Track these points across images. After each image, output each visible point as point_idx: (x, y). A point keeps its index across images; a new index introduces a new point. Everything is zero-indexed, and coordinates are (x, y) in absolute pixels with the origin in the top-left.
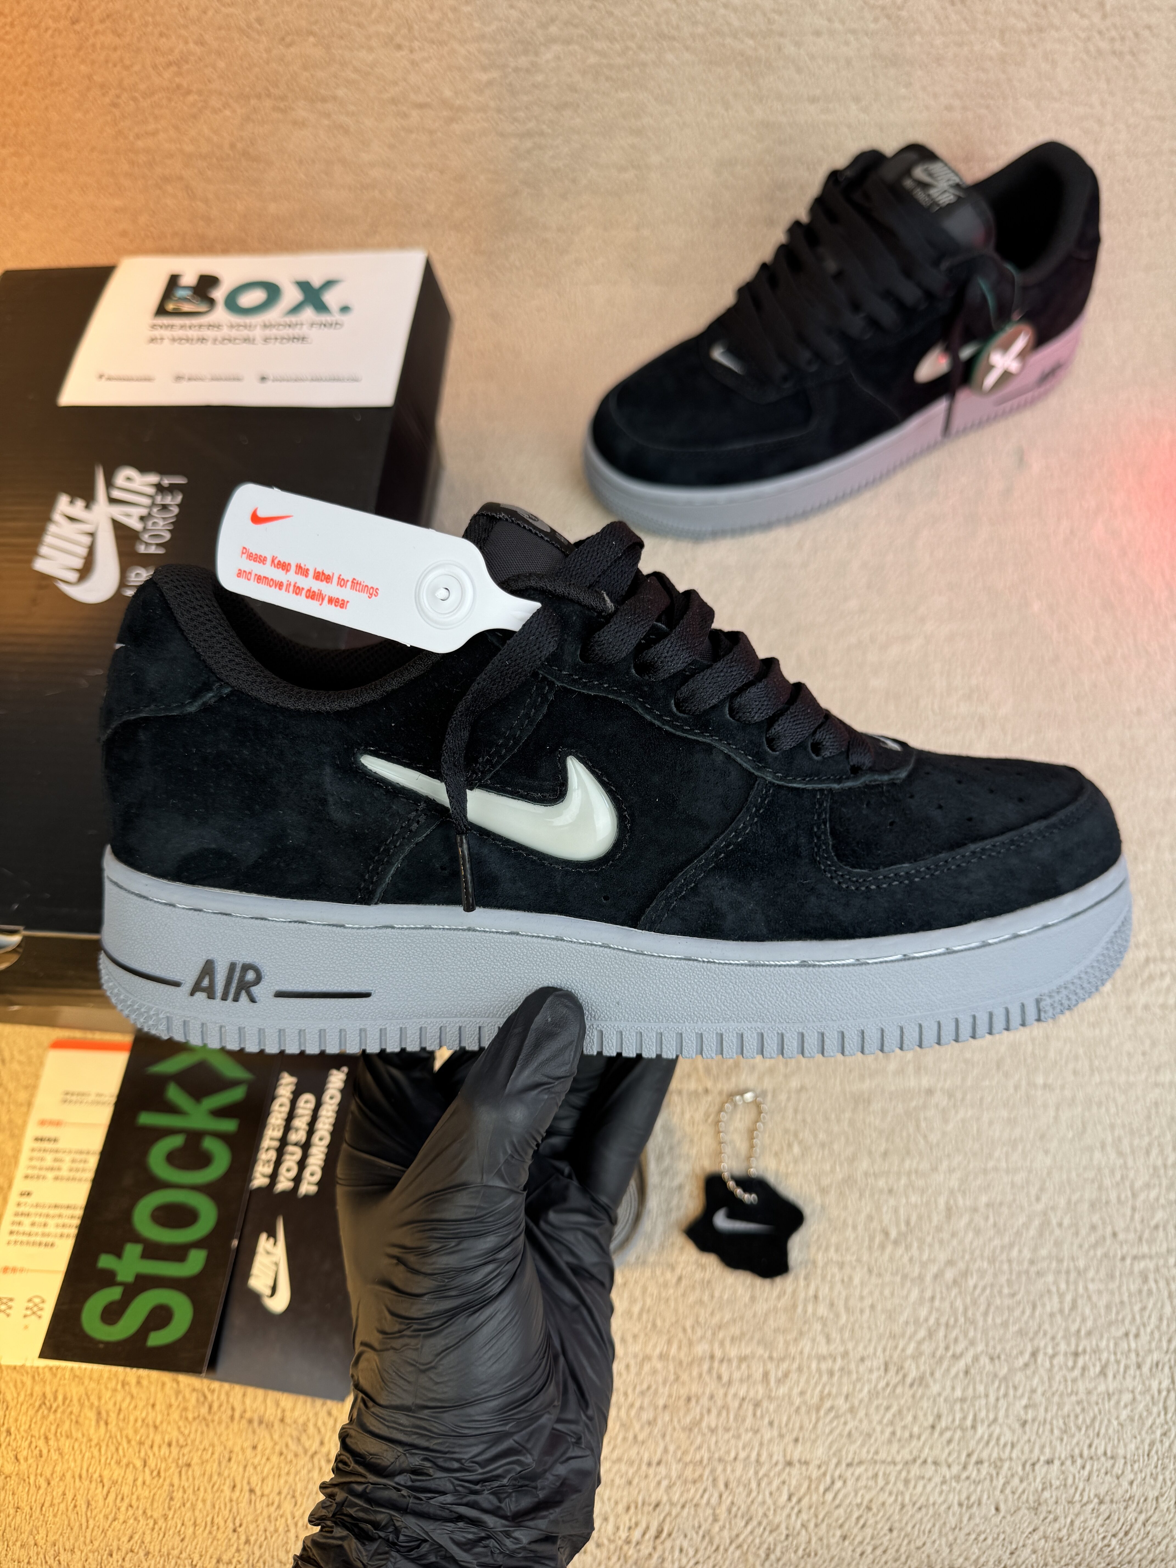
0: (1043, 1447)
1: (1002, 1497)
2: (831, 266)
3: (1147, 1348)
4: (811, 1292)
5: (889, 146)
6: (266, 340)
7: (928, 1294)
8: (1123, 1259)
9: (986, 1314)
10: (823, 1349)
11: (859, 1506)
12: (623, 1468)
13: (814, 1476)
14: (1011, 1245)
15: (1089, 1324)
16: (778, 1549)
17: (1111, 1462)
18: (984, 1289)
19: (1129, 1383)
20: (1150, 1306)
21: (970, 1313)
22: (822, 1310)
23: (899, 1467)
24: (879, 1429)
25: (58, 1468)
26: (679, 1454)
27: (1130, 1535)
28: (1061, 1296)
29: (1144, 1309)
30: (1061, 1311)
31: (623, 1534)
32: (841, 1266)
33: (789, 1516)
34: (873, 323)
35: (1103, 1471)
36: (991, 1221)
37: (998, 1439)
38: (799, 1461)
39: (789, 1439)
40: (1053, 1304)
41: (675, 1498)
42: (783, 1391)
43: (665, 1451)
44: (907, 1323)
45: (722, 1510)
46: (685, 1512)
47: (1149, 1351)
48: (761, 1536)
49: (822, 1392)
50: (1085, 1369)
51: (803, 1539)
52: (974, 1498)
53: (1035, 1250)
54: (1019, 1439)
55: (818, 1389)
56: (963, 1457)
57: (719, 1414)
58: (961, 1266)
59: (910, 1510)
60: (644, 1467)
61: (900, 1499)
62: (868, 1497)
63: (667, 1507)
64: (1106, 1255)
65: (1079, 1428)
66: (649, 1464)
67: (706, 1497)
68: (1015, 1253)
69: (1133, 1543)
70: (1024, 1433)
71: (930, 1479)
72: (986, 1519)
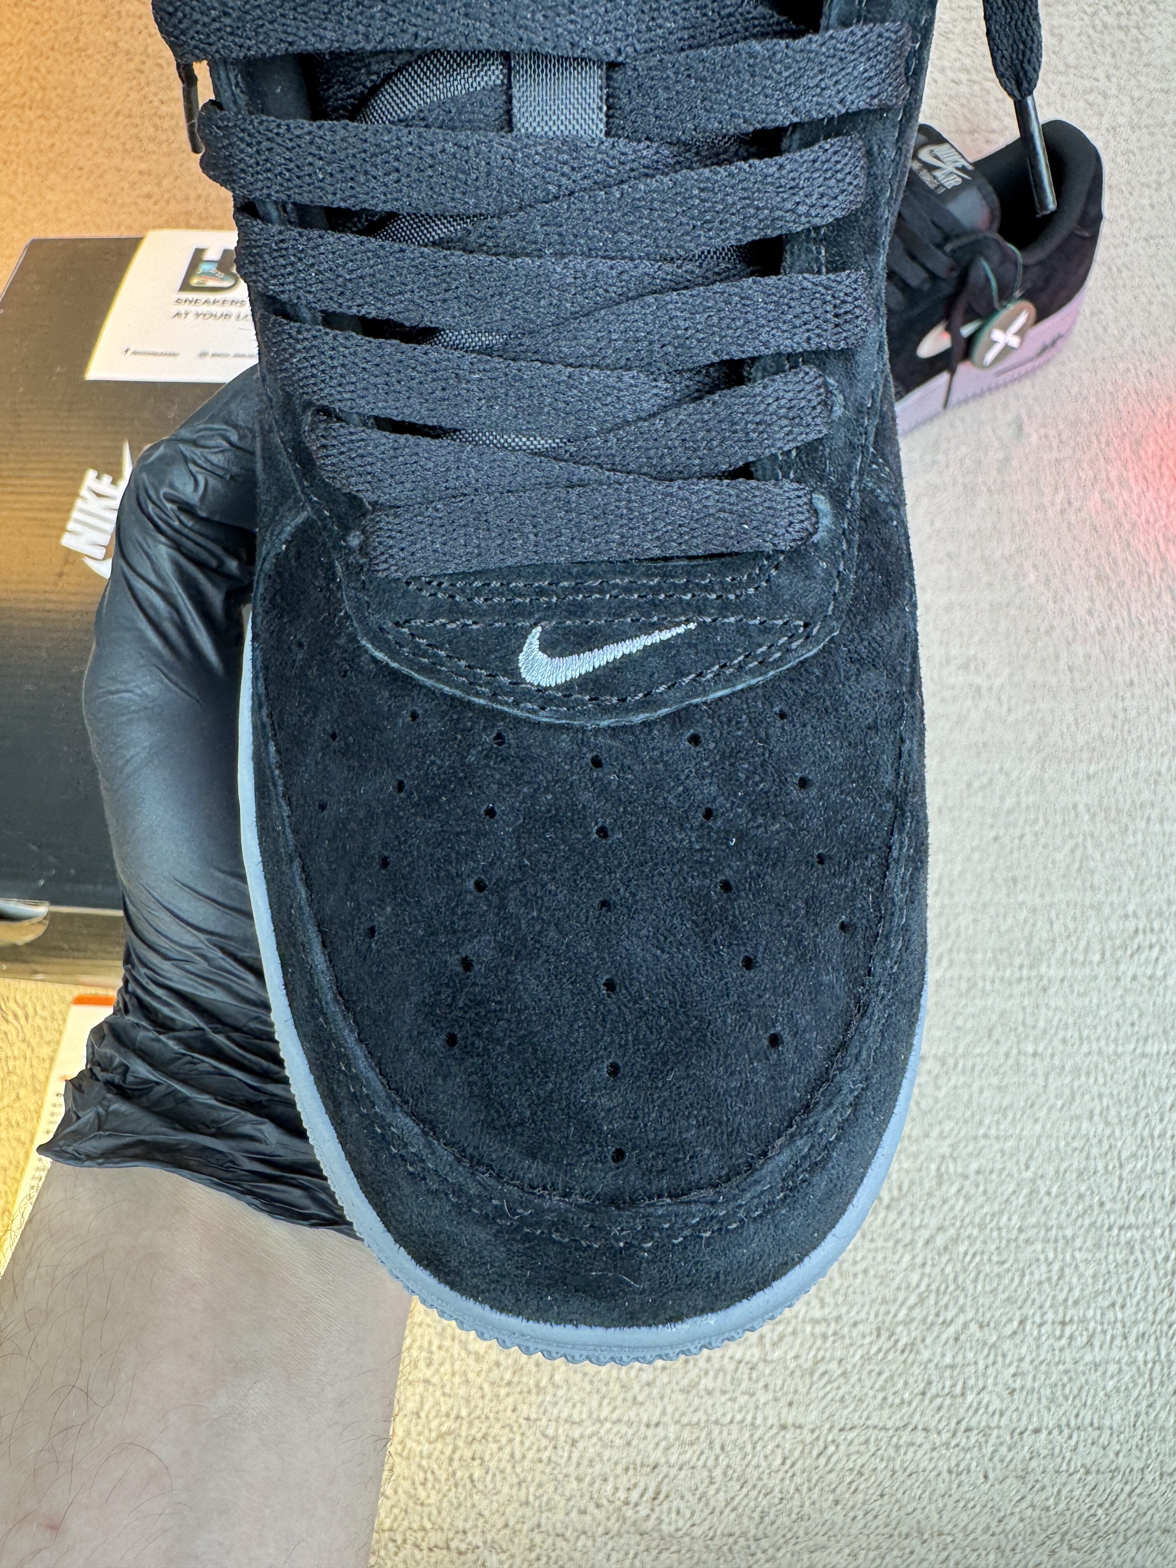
0: (1031, 1416)
3: (1133, 1318)
7: (919, 1260)
8: (1110, 1229)
9: (975, 1281)
10: (817, 1314)
11: (851, 1470)
12: (623, 1429)
13: (808, 1440)
14: (1001, 1212)
15: (1076, 1293)
16: (773, 1512)
17: (1097, 1432)
18: (974, 1255)
19: (1115, 1354)
20: (1136, 1276)
21: (960, 1280)
23: (891, 1433)
24: (871, 1394)
26: (677, 1415)
27: (1117, 1504)
28: (1049, 1265)
29: (1130, 1279)
30: (1049, 1279)
31: (622, 1495)
33: (783, 1480)
35: (1090, 1441)
36: (981, 1189)
37: (987, 1407)
38: (793, 1425)
39: (783, 1402)
40: (1040, 1273)
41: (673, 1460)
42: (777, 1354)
43: (664, 1413)
44: (899, 1288)
45: (718, 1473)
46: (683, 1473)
47: (1135, 1322)
48: (756, 1499)
49: (815, 1356)
50: (1071, 1338)
51: (796, 1502)
52: (963, 1466)
53: (1024, 1218)
54: (1007, 1408)
55: (813, 1352)
56: (953, 1425)
57: (716, 1377)
58: (952, 1231)
59: (900, 1476)
60: (643, 1428)
61: (891, 1467)
62: (860, 1462)
63: (665, 1469)
64: (1093, 1224)
65: (1066, 1398)
66: (648, 1426)
67: (703, 1458)
68: (1005, 1219)
69: (1118, 1513)
70: (1012, 1401)
71: (920, 1446)
72: (975, 1487)
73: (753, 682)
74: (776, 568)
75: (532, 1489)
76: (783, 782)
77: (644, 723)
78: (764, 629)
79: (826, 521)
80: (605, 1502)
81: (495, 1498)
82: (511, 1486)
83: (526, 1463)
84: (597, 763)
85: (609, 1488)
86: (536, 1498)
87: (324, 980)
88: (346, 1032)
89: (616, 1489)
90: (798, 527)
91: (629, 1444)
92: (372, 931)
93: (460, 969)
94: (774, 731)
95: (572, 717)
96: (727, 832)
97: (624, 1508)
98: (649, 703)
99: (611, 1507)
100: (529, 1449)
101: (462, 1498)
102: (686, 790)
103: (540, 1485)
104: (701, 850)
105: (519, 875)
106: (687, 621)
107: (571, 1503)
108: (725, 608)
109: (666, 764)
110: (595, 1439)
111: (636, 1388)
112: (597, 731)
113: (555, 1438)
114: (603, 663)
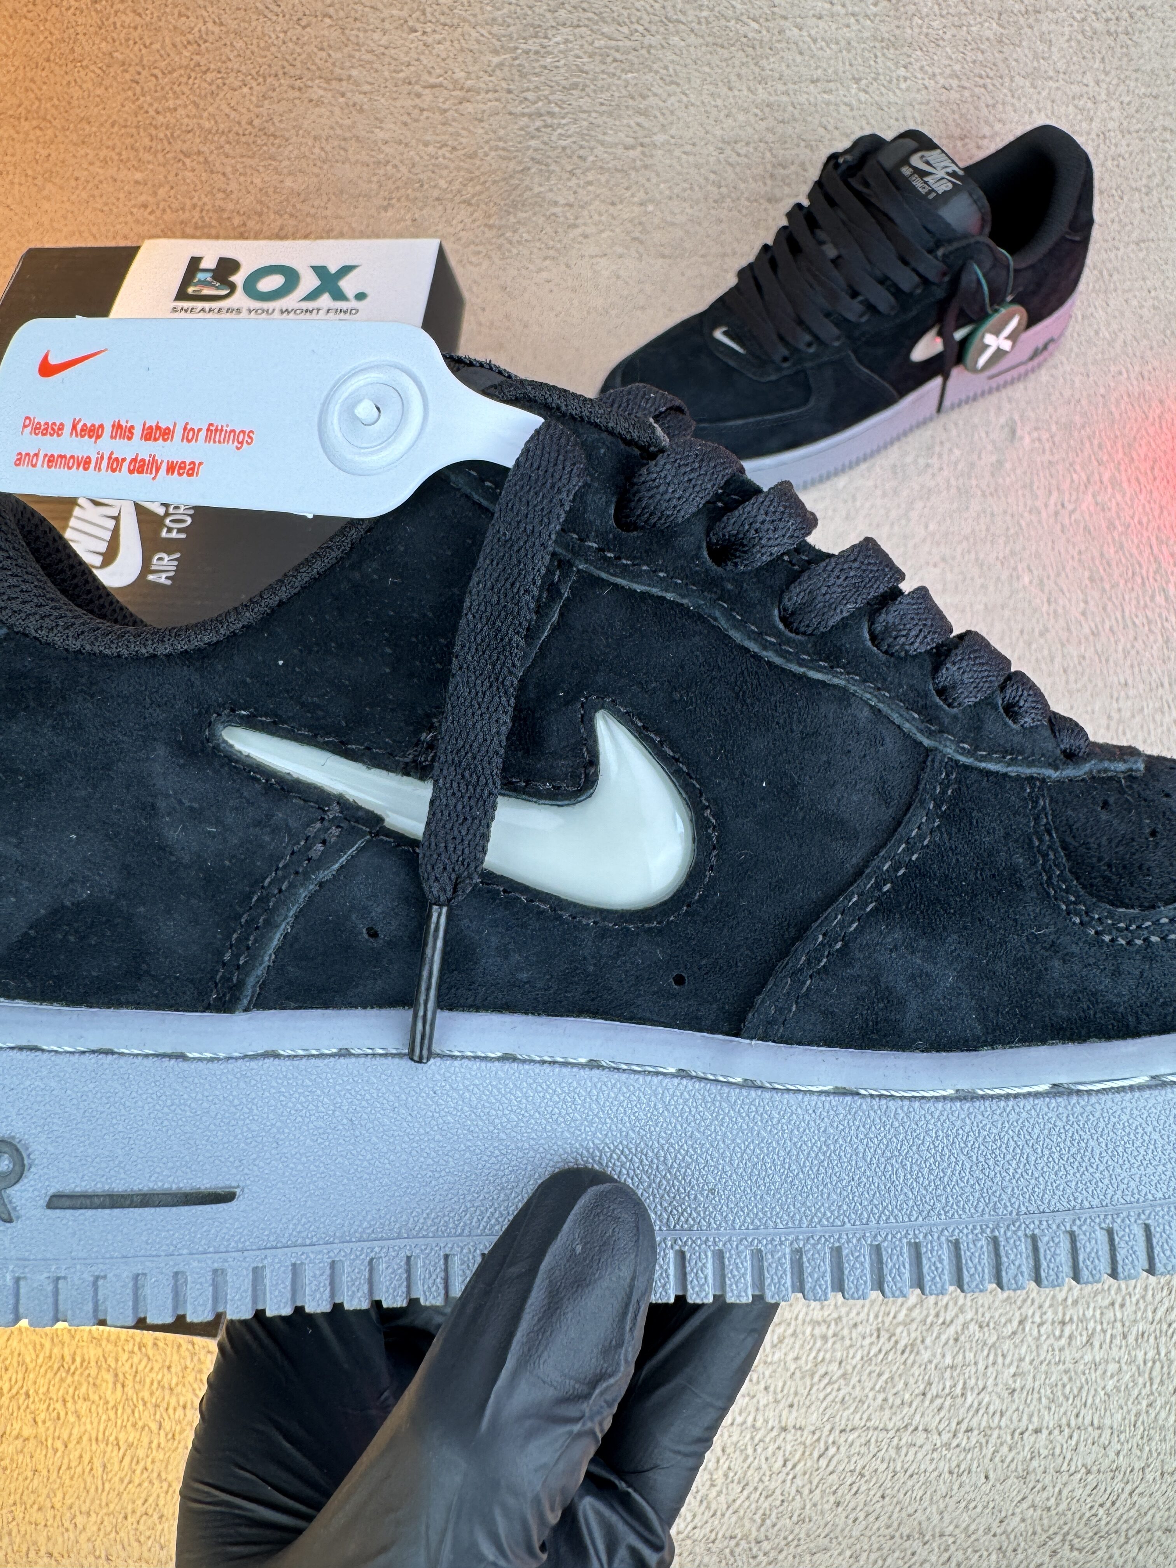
0: (1031, 1416)
2: (831, 252)
3: (1132, 1318)
5: (888, 131)
11: (852, 1471)
13: (808, 1443)
16: (773, 1516)
17: (1097, 1432)
19: (1115, 1353)
24: (871, 1395)
25: (76, 1432)
27: (1118, 1503)
33: (784, 1481)
34: (871, 308)
35: (1090, 1441)
37: (987, 1407)
38: (794, 1427)
39: (784, 1404)
47: (1135, 1322)
48: (757, 1501)
49: (816, 1358)
50: (1071, 1337)
51: (797, 1504)
52: (964, 1466)
54: (1008, 1408)
55: (813, 1354)
56: (953, 1425)
59: (901, 1477)
61: (892, 1468)
62: (861, 1463)
65: (1066, 1398)
69: (1120, 1512)
70: (1013, 1401)
71: (921, 1447)
72: (976, 1487)
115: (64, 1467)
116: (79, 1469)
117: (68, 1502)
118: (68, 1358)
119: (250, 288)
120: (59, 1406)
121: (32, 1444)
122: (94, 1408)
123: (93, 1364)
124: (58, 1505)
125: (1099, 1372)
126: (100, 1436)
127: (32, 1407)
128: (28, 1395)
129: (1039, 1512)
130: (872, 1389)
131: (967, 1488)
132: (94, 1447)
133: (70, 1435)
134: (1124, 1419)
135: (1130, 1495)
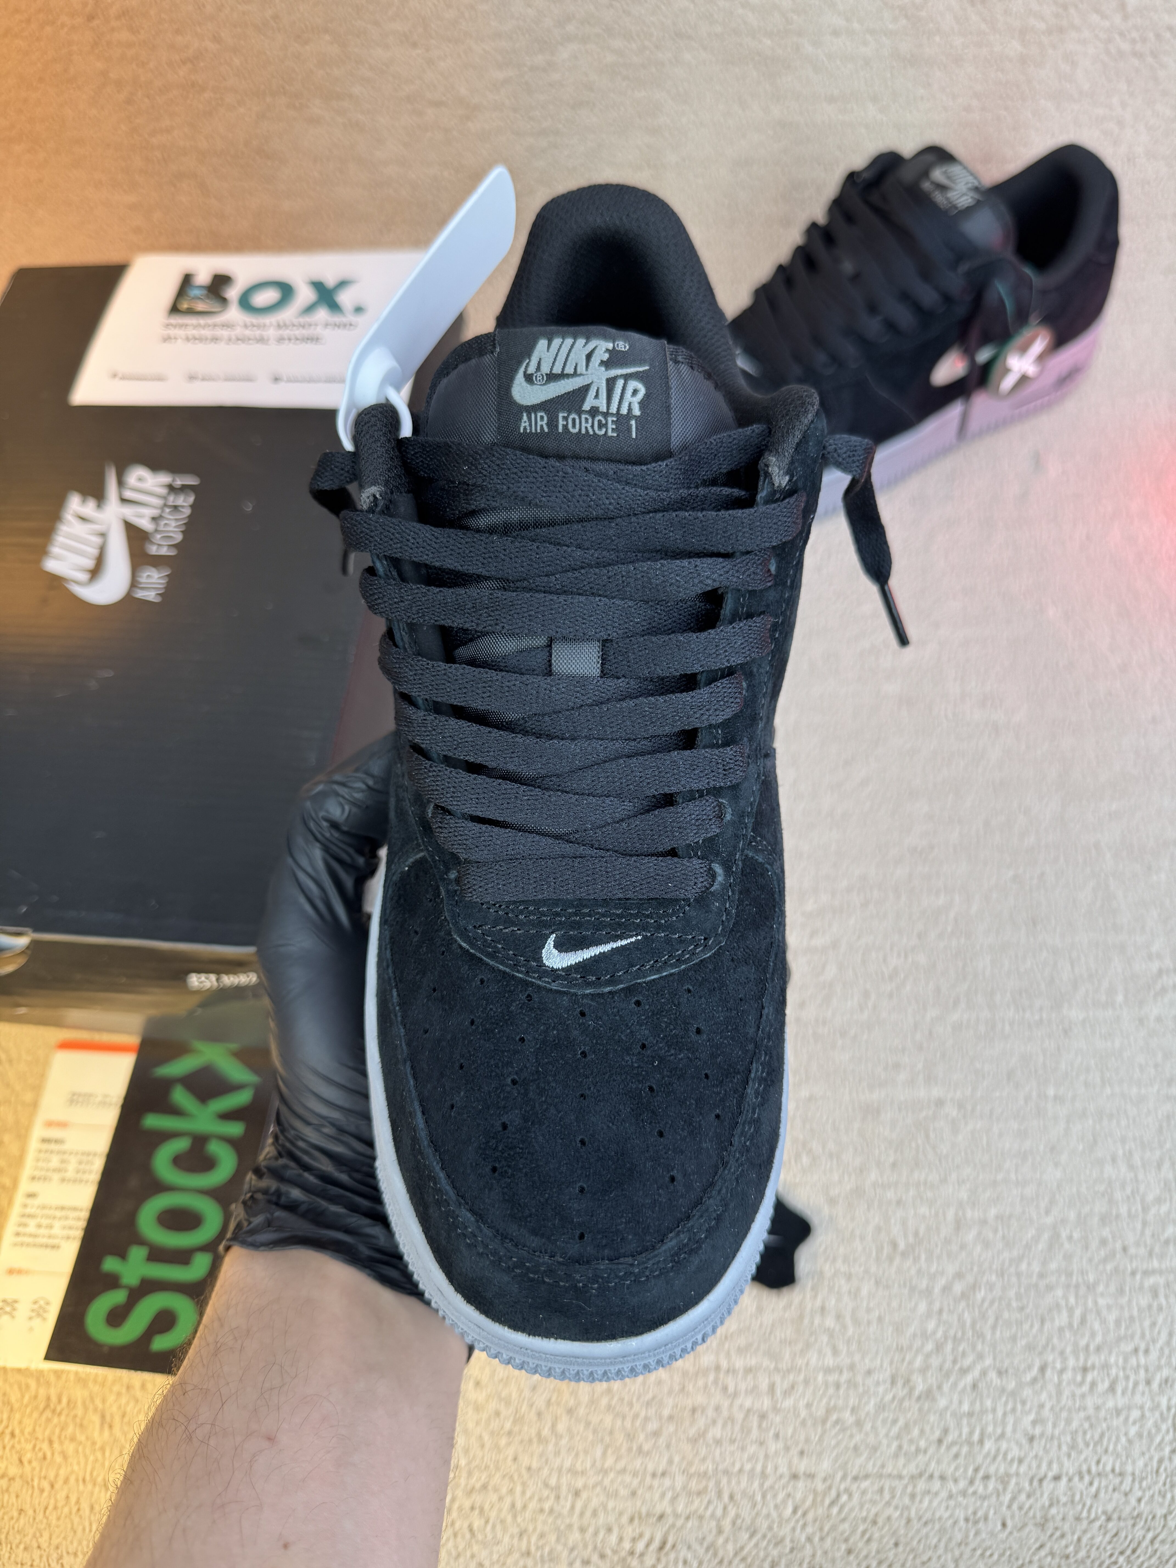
0: (1050, 1464)
1: (1008, 1514)
2: (848, 267)
4: (818, 1303)
5: (908, 147)
6: (281, 340)
7: (936, 1307)
8: (1133, 1273)
9: (994, 1328)
10: (830, 1361)
11: (864, 1520)
12: (628, 1478)
13: (819, 1489)
14: (1020, 1259)
15: (1099, 1339)
17: (1119, 1479)
18: (992, 1302)
19: (1138, 1399)
21: (978, 1327)
22: (830, 1322)
23: (905, 1481)
24: (885, 1442)
25: (62, 1472)
26: (684, 1465)
27: (1138, 1552)
28: (1071, 1311)
29: (1153, 1324)
30: (1070, 1325)
31: (627, 1545)
32: (849, 1277)
33: (794, 1529)
34: (891, 326)
35: (1111, 1488)
36: (1000, 1234)
37: (1005, 1454)
38: (805, 1474)
39: (794, 1452)
40: (1062, 1319)
41: (680, 1508)
42: (788, 1403)
43: (670, 1462)
44: (914, 1335)
45: (727, 1524)
46: (689, 1524)
47: (1159, 1368)
48: (766, 1548)
49: (828, 1403)
50: (1093, 1384)
51: (808, 1550)
52: (980, 1514)
53: (1044, 1263)
54: (1025, 1456)
55: (824, 1401)
56: (970, 1472)
57: (724, 1425)
58: (970, 1279)
59: (916, 1525)
60: (648, 1479)
61: (906, 1514)
62: (874, 1511)
63: (671, 1520)
64: (1116, 1270)
65: (1087, 1445)
66: (654, 1475)
67: (711, 1508)
68: (1024, 1266)
69: (1141, 1559)
70: (1032, 1448)
71: (936, 1494)
72: (992, 1534)
73: (673, 971)
74: (689, 906)
75: (533, 1539)
76: (687, 1030)
77: (610, 992)
78: (680, 940)
79: (720, 879)
80: (609, 1552)
81: (495, 1549)
82: (512, 1537)
83: (528, 1514)
84: (583, 1014)
85: (613, 1538)
86: (537, 1548)
87: (423, 1134)
88: (435, 1163)
89: (621, 1539)
90: (699, 885)
91: (634, 1494)
92: (452, 1107)
93: (500, 1129)
94: (684, 1000)
95: (570, 987)
96: (653, 1057)
97: (629, 1559)
98: (612, 981)
99: (616, 1558)
100: (531, 1498)
101: (461, 1548)
102: (631, 1032)
103: (542, 1536)
104: (638, 1067)
105: (536, 1077)
106: (637, 935)
107: (576, 1553)
108: (659, 927)
109: (621, 1016)
110: (598, 1489)
111: (642, 1437)
112: (584, 996)
113: (558, 1487)
114: (589, 957)
115: (51, 1507)
116: (66, 1510)
117: (55, 1542)
118: (54, 1399)
119: (245, 302)
120: (45, 1446)
121: (17, 1485)
122: (80, 1449)
123: (79, 1404)
124: (44, 1545)
125: (1122, 1418)
126: (88, 1478)
127: (18, 1447)
128: (13, 1435)
129: (1057, 1560)
130: (887, 1435)
131: (984, 1535)
132: (81, 1487)
133: (57, 1476)
134: (1146, 1465)
135: (1152, 1542)
